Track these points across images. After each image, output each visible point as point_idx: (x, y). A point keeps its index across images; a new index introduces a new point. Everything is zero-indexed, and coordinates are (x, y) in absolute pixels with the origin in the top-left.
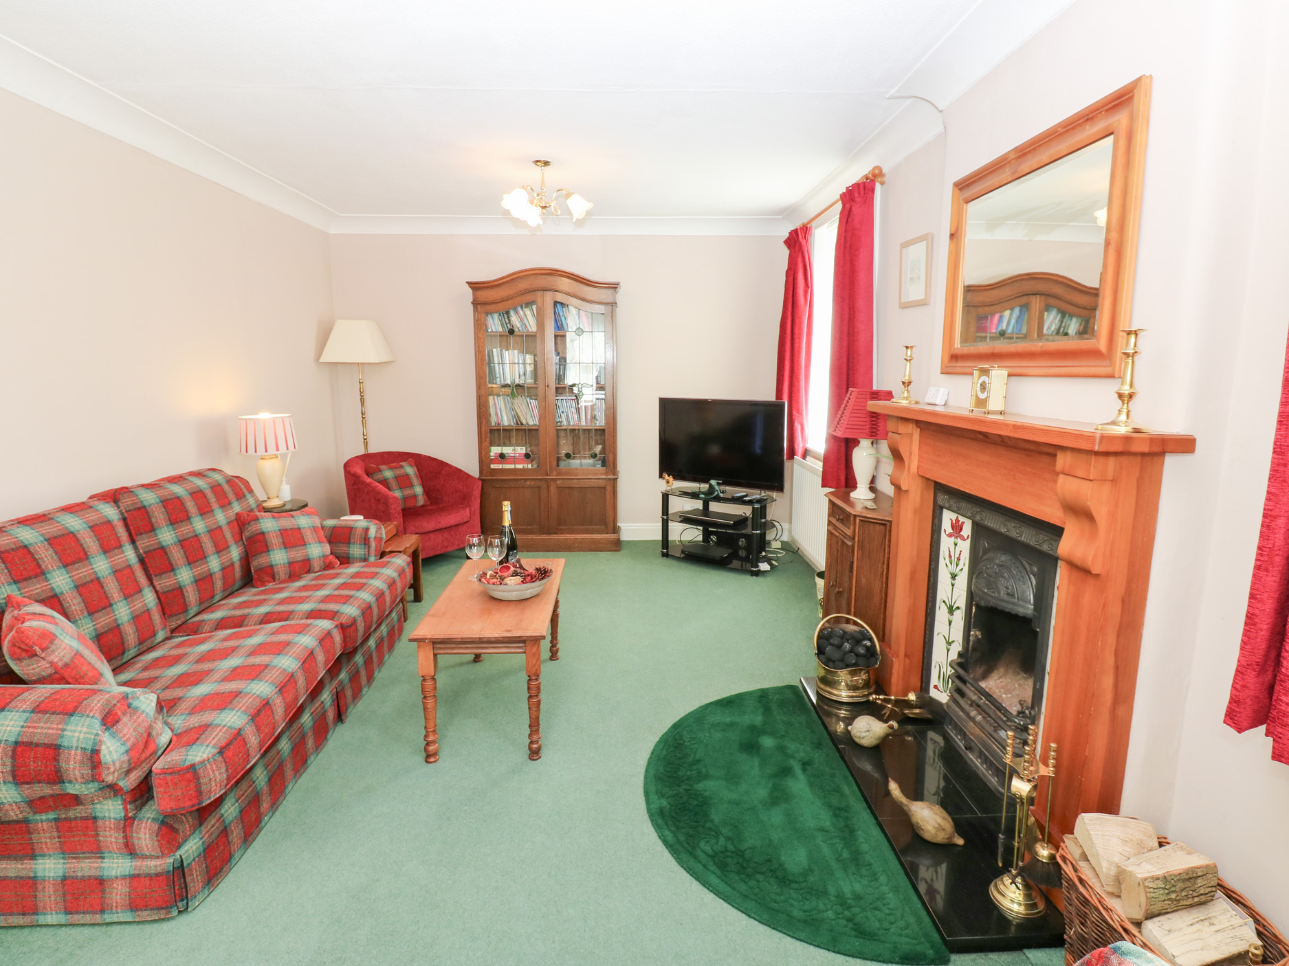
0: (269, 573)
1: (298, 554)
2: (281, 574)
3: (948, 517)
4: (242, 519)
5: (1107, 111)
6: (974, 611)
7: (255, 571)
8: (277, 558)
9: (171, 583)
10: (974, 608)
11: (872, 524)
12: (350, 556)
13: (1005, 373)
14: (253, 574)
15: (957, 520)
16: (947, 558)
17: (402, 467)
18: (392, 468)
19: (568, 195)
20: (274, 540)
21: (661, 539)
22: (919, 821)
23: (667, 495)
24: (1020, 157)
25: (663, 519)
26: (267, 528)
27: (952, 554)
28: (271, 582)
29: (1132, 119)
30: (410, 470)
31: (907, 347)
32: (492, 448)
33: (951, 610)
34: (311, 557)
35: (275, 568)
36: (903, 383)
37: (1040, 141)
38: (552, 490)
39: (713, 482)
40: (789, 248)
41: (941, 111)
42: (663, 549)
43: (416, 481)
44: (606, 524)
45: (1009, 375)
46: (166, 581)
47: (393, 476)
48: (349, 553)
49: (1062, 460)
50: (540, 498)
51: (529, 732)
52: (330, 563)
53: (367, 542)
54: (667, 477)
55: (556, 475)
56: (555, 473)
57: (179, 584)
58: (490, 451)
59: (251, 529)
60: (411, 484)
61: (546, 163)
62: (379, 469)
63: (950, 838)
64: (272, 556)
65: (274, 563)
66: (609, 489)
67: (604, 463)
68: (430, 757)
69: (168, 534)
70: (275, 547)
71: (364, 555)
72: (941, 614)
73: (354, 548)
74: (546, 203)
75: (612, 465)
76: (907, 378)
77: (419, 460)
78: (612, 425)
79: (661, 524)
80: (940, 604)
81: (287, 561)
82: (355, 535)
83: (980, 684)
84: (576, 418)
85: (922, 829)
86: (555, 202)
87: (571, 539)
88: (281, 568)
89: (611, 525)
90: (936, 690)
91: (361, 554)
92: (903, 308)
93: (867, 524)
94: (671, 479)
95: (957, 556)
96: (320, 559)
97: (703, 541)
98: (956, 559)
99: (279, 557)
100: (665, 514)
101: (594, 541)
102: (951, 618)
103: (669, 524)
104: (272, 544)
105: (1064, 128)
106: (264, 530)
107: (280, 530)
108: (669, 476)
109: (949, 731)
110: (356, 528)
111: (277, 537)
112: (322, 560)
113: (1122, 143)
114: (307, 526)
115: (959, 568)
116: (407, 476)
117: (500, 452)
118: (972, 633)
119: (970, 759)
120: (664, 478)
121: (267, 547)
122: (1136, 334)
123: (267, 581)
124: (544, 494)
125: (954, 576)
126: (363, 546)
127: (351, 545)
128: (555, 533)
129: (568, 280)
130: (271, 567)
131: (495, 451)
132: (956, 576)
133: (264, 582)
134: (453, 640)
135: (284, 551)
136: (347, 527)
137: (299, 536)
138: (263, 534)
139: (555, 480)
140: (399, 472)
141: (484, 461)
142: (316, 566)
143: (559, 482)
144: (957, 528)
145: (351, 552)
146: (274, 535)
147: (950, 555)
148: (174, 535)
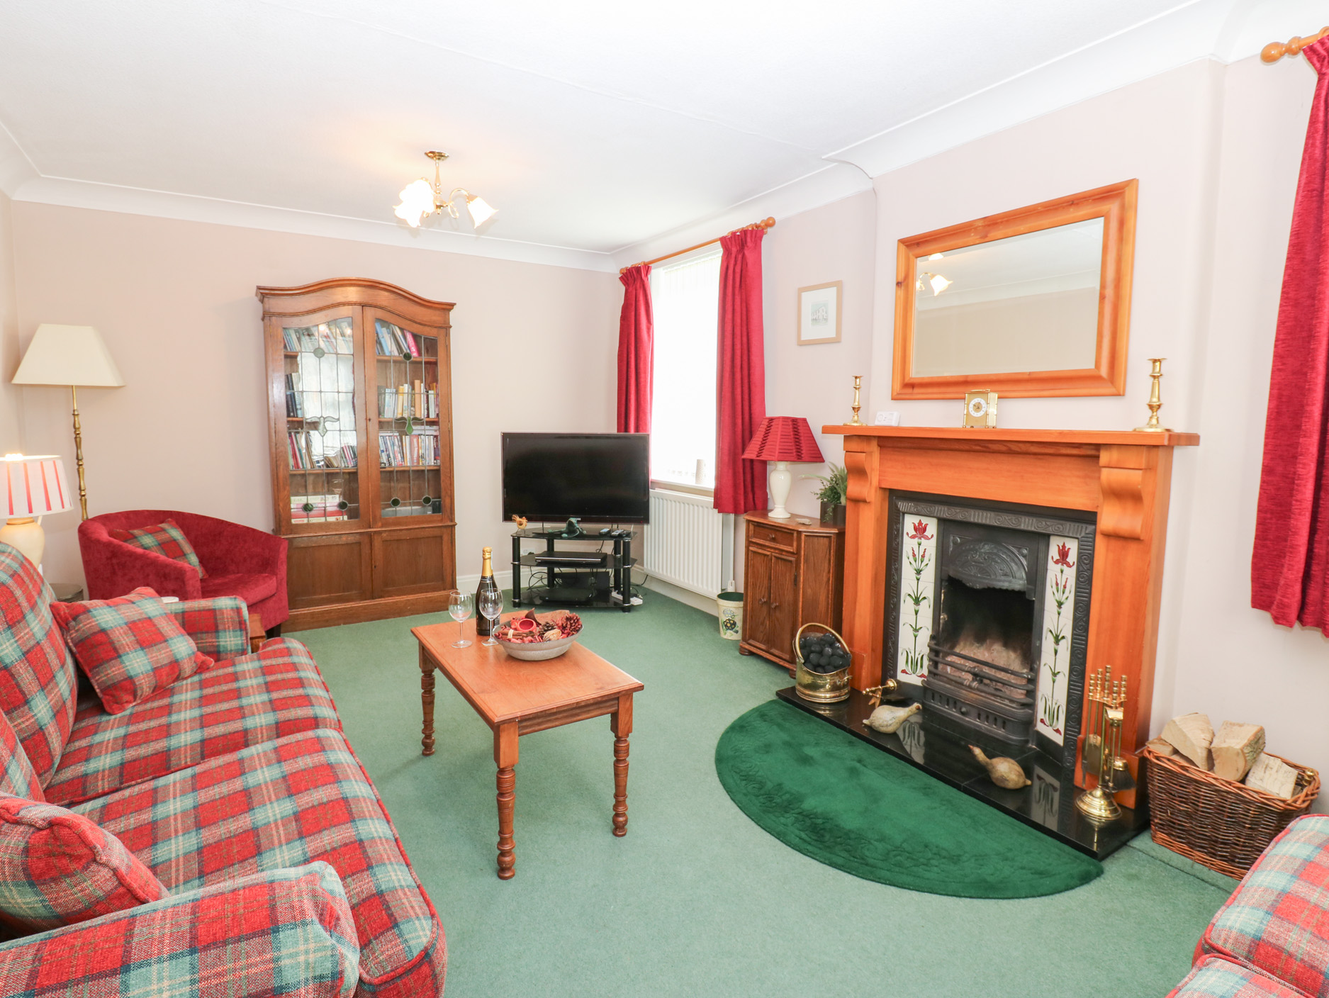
0: (128, 686)
1: (161, 656)
2: (144, 687)
3: (910, 522)
4: (62, 613)
5: (1094, 200)
6: (943, 598)
7: (102, 691)
8: (136, 665)
9: (27, 723)
10: (943, 595)
11: (816, 538)
12: (222, 649)
13: (996, 395)
14: (100, 695)
15: (920, 523)
16: (911, 557)
17: (163, 530)
18: (151, 532)
19: (471, 198)
20: (124, 639)
21: (512, 588)
22: (1004, 774)
23: (519, 538)
24: (989, 225)
25: (514, 565)
26: (106, 622)
27: (916, 553)
28: (131, 702)
29: (1123, 208)
30: (176, 534)
31: (856, 378)
32: (293, 498)
33: (917, 601)
34: (178, 657)
35: (136, 680)
36: (854, 408)
37: (1015, 215)
38: (376, 544)
39: (573, 520)
40: (625, 285)
41: (871, 178)
42: (514, 598)
43: (187, 548)
44: (443, 580)
45: (999, 398)
46: (19, 721)
47: (156, 543)
48: (219, 646)
49: (1105, 457)
50: (360, 555)
51: (614, 803)
52: (203, 662)
53: (243, 627)
54: (518, 519)
55: (382, 527)
56: (380, 524)
57: (39, 724)
58: (289, 503)
59: (83, 627)
60: (183, 552)
61: (440, 156)
62: (132, 534)
63: (1025, 782)
64: (127, 664)
65: (132, 673)
66: (446, 538)
67: (437, 508)
68: (503, 870)
69: (8, 644)
70: (127, 649)
71: (242, 645)
72: (906, 607)
73: (226, 637)
74: (442, 201)
75: (449, 510)
76: (857, 403)
77: (181, 520)
78: (448, 465)
79: (512, 571)
80: (905, 597)
81: (149, 668)
82: (223, 618)
83: (947, 659)
84: (400, 459)
85: (1008, 780)
86: (453, 203)
87: (402, 602)
88: (144, 678)
89: (449, 579)
90: (905, 674)
91: (237, 645)
92: (801, 345)
93: (811, 538)
94: (524, 520)
95: (921, 553)
96: (190, 659)
97: (549, 585)
98: (920, 557)
99: (137, 664)
100: (517, 559)
101: (430, 600)
102: (917, 608)
103: (521, 570)
104: (123, 644)
105: (1046, 207)
106: (104, 626)
107: (126, 624)
108: (521, 517)
109: (933, 704)
110: (221, 610)
111: (125, 633)
112: (193, 659)
113: (1114, 225)
114: (158, 613)
115: (924, 564)
116: (174, 542)
117: (305, 502)
118: (942, 617)
119: (968, 721)
120: (514, 521)
121: (115, 650)
122: (1160, 362)
123: (127, 702)
124: (366, 550)
125: (919, 572)
126: (239, 633)
127: (220, 634)
128: (381, 597)
129: (386, 294)
130: (130, 679)
131: (297, 502)
132: (921, 571)
133: (122, 704)
134: (547, 712)
135: (141, 653)
136: (204, 610)
137: (153, 629)
138: (103, 632)
139: (379, 533)
140: (162, 537)
141: (281, 515)
142: (187, 670)
143: (384, 535)
144: (920, 530)
145: (222, 644)
146: (122, 631)
147: (913, 553)
148: (15, 645)
